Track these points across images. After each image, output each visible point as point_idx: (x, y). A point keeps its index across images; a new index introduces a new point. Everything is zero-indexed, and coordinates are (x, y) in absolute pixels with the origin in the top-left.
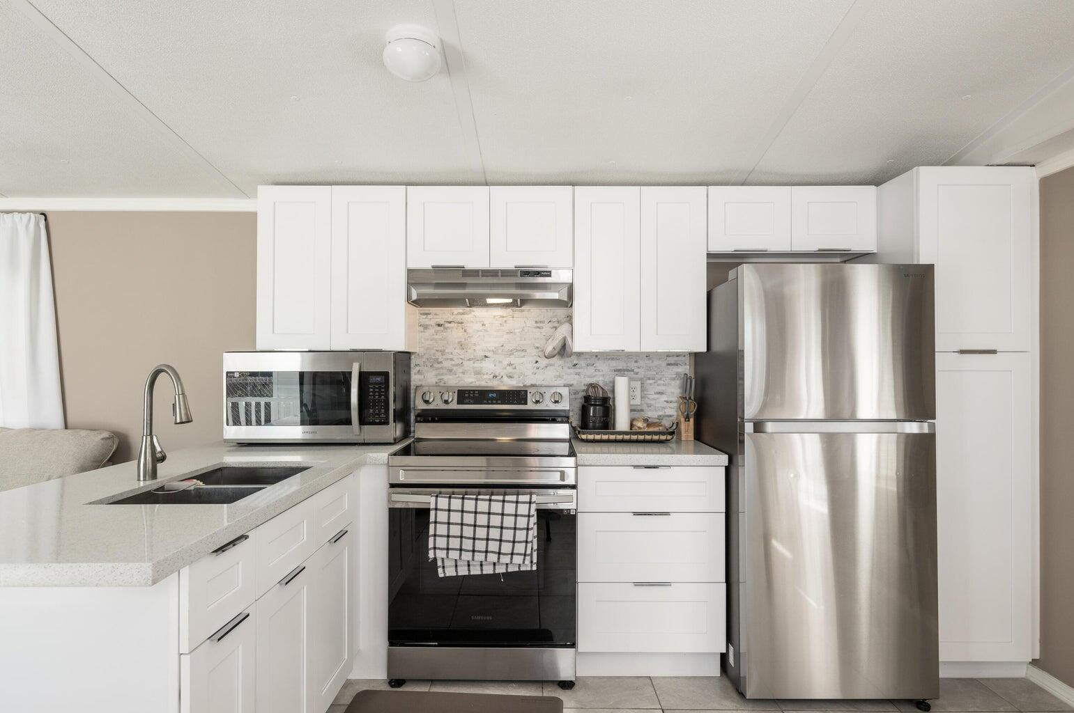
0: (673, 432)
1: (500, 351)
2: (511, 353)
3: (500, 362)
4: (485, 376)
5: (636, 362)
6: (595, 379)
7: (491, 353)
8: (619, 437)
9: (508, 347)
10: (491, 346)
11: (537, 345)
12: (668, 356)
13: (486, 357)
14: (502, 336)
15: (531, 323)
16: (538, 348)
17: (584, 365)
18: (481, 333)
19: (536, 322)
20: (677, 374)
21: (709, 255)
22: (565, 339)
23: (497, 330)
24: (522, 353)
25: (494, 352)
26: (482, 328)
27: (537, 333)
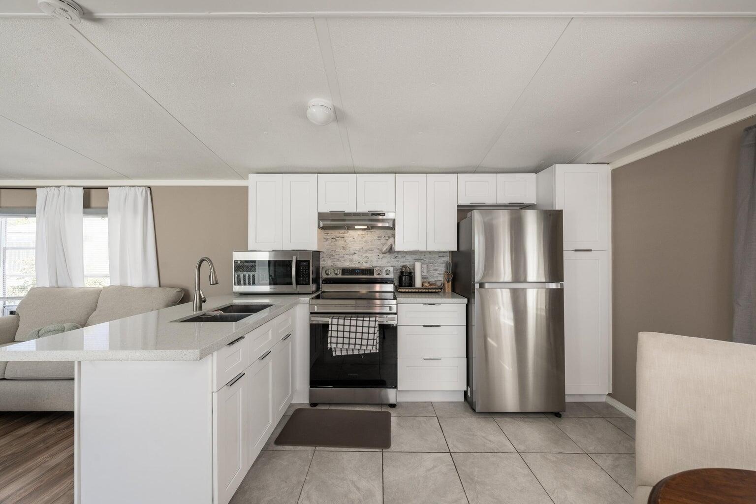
0: (442, 288)
1: (361, 251)
2: (366, 251)
3: (362, 256)
4: (354, 262)
5: (424, 255)
7: (357, 252)
8: (417, 290)
9: (365, 249)
10: (357, 248)
11: (378, 248)
12: (439, 253)
13: (355, 253)
14: (362, 244)
15: (376, 237)
17: (400, 257)
18: (352, 243)
19: (378, 237)
20: (444, 261)
21: (458, 206)
22: (391, 245)
23: (360, 241)
24: (371, 252)
25: (359, 251)
26: (353, 240)
27: (378, 242)
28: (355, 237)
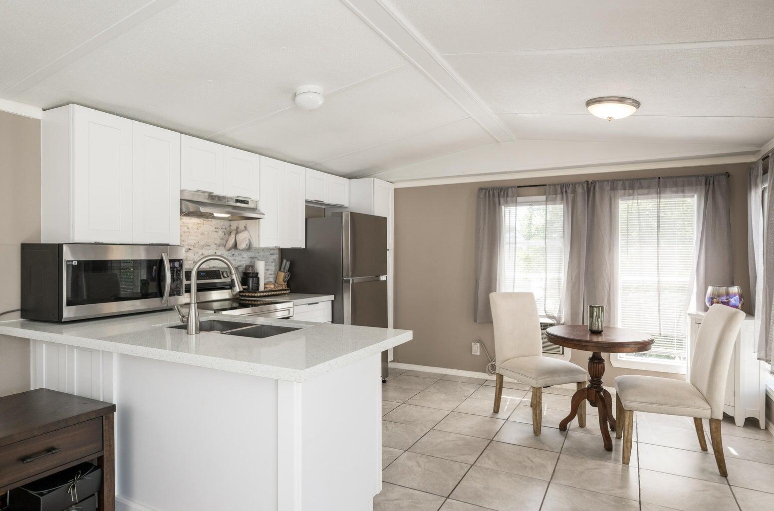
1: (197, 246)
2: (203, 247)
3: (197, 253)
4: (189, 262)
5: (258, 253)
6: (242, 263)
7: (192, 247)
9: (202, 243)
10: (192, 242)
11: (216, 242)
12: (271, 250)
13: (189, 249)
14: (198, 236)
15: (213, 229)
16: (216, 244)
17: (237, 255)
18: (187, 234)
19: (215, 228)
20: (274, 259)
21: (307, 202)
23: (195, 232)
24: (208, 248)
25: (194, 246)
26: (187, 230)
27: (216, 235)
28: (190, 227)
